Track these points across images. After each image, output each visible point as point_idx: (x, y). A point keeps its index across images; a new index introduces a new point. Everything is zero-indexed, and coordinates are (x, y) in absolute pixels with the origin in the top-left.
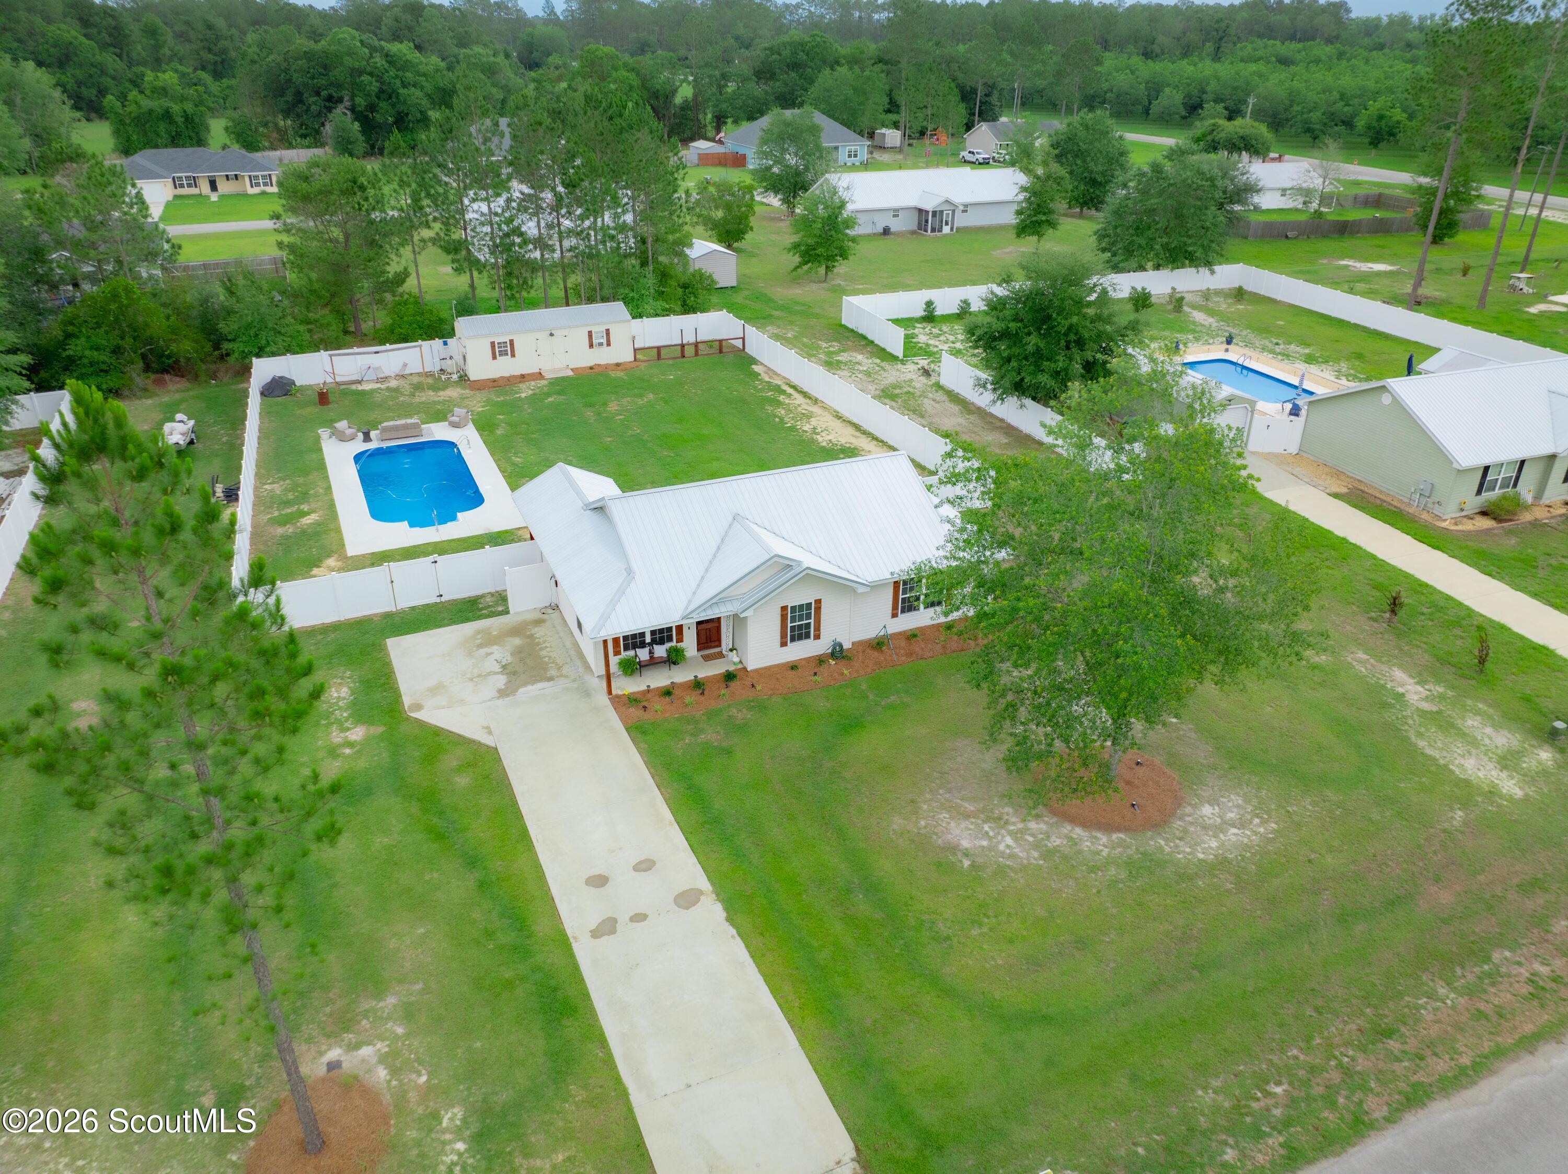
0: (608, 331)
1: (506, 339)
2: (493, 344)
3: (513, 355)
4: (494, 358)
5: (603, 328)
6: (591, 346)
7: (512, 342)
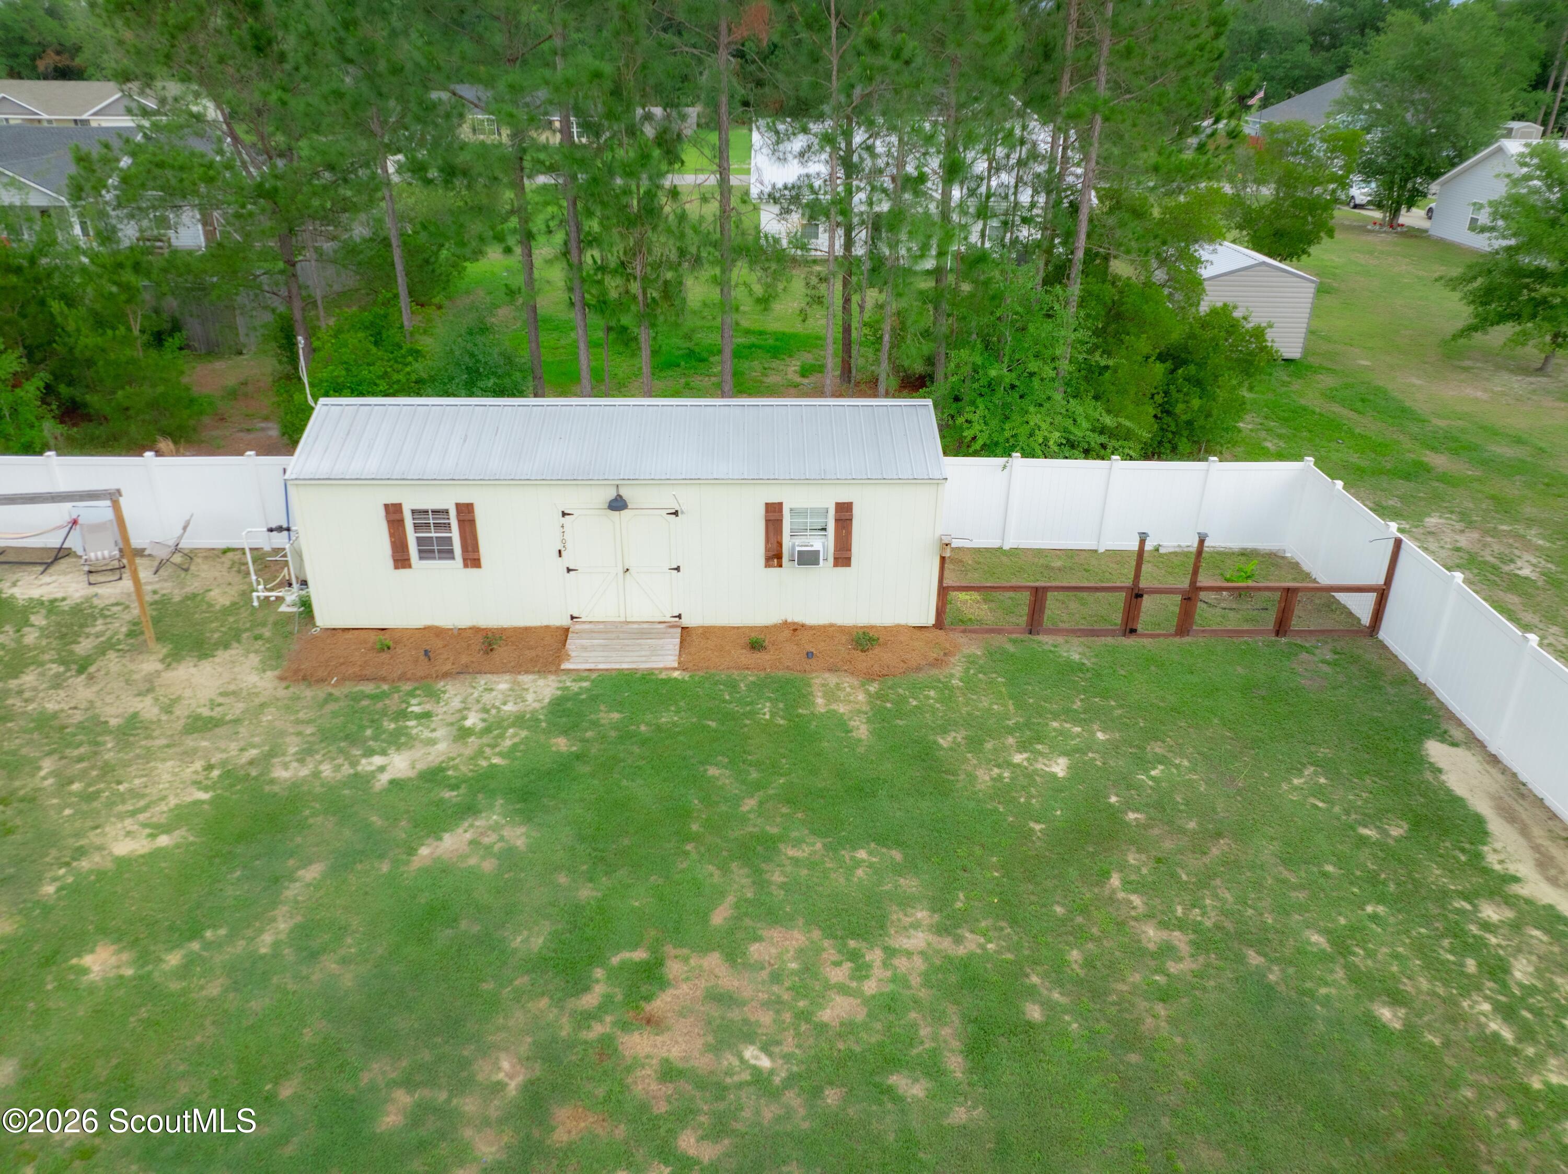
0: (844, 513)
1: (447, 500)
2: (393, 513)
3: (472, 560)
4: (401, 560)
5: (827, 499)
6: (774, 557)
7: (466, 512)
